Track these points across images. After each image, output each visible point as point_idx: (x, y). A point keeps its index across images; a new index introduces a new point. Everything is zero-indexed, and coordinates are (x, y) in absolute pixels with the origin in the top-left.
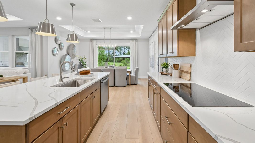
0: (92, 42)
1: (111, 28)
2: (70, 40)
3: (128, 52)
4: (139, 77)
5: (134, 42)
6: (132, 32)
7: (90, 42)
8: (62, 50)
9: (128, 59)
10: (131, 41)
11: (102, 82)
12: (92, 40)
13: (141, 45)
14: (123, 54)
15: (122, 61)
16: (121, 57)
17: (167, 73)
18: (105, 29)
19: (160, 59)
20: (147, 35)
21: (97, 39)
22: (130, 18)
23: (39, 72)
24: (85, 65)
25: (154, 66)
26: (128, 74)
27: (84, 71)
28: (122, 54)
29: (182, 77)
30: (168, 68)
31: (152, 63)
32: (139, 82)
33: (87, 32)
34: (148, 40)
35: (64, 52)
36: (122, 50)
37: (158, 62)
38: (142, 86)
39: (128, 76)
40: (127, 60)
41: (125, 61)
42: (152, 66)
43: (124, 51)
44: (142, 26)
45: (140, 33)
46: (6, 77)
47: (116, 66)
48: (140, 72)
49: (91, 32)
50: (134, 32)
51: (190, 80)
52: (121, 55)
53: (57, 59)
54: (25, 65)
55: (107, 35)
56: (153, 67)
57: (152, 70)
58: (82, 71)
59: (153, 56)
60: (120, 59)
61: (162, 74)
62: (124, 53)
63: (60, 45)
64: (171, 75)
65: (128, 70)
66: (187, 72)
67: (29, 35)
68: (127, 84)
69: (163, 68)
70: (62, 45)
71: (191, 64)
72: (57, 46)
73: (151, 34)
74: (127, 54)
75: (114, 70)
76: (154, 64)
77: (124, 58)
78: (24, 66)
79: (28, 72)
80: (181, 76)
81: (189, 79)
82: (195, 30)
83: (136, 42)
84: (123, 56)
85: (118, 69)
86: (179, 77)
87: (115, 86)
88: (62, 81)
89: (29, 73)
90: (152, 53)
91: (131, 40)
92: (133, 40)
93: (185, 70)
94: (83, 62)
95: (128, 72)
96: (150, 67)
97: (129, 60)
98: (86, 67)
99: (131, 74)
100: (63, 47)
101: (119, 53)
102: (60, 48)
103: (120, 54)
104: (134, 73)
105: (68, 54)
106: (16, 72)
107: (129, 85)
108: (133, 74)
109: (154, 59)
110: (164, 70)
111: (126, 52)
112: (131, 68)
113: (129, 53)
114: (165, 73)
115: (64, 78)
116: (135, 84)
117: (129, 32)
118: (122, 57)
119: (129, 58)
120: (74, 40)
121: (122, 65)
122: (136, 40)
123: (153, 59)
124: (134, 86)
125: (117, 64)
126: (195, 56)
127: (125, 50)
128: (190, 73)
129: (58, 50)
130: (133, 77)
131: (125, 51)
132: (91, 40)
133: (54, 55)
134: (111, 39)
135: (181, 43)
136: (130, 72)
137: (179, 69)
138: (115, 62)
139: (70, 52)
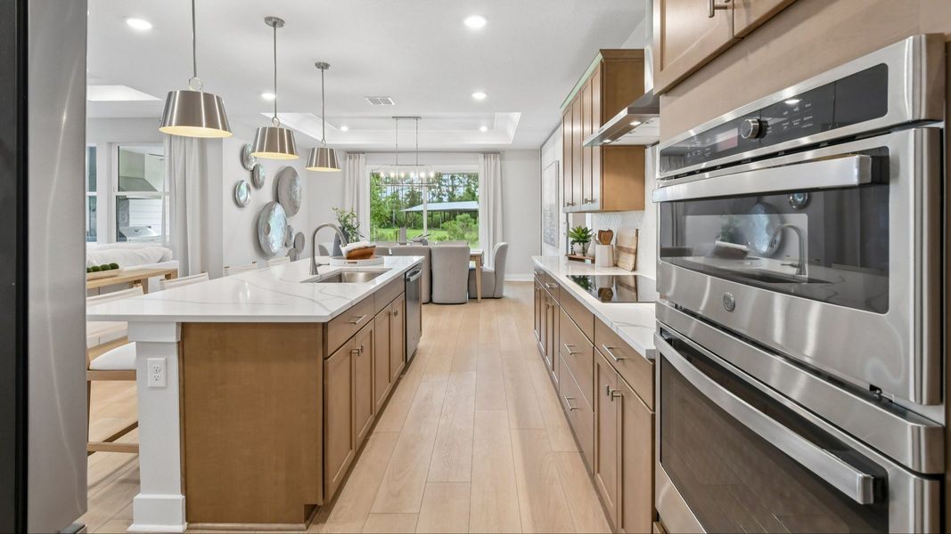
0: (351, 162)
1: (417, 118)
2: (316, 166)
3: (469, 190)
4: (509, 277)
5: (492, 161)
6: (484, 129)
7: (346, 159)
8: (260, 187)
9: (468, 215)
10: (482, 155)
11: (409, 280)
12: (353, 153)
13: (515, 171)
14: (447, 197)
15: (446, 224)
16: (441, 211)
17: (584, 255)
18: (400, 121)
19: (571, 215)
20: (534, 139)
21: (369, 152)
22: (479, 96)
23: (194, 258)
24: (354, 233)
25: (556, 240)
26: (472, 264)
27: (360, 249)
28: (445, 199)
29: (620, 264)
30: (586, 242)
31: (548, 231)
32: (507, 292)
33: (338, 127)
34: (538, 152)
35: (266, 194)
36: (443, 183)
37: (566, 225)
38: (516, 302)
39: (471, 270)
40: (461, 220)
41: (457, 225)
42: (549, 240)
43: (454, 187)
44: (516, 116)
45: (512, 132)
46: (126, 269)
47: (435, 238)
48: (512, 259)
49: (353, 128)
50: (491, 127)
51: (635, 269)
52: (440, 200)
53: (245, 218)
54: (128, 238)
55: (404, 137)
56: (553, 243)
57: (548, 250)
58: (354, 250)
59: (551, 206)
60: (438, 216)
61: (570, 259)
62: (454, 196)
63: (254, 173)
64: (593, 261)
65: (473, 251)
66: (629, 251)
67: (162, 142)
68: (469, 298)
69: (573, 243)
70: (261, 170)
71: (637, 230)
72: (246, 176)
73: (547, 136)
74: (461, 199)
75: (430, 251)
76: (556, 234)
77: (453, 214)
78: (125, 240)
79: (171, 257)
80: (617, 261)
81: (632, 267)
82: (643, 148)
83: (498, 159)
84: (447, 206)
85: (440, 250)
86: (612, 264)
87: (431, 301)
88: (317, 273)
89: (173, 259)
90: (549, 198)
91: (480, 152)
92: (488, 153)
93: (626, 245)
94: (350, 227)
95: (473, 257)
96: (544, 244)
97: (470, 219)
98: (357, 240)
99: (482, 265)
100: (264, 178)
101: (434, 195)
102: (256, 182)
103: (435, 199)
104: (492, 263)
105: (277, 199)
106: (142, 255)
107: (476, 298)
108: (488, 266)
109: (555, 216)
110: (578, 247)
111: (461, 191)
112: (483, 246)
113: (472, 196)
114: (579, 255)
115: (320, 265)
116: (493, 298)
117: (476, 127)
118: (445, 211)
119: (474, 214)
120: (327, 166)
121: (445, 238)
122: (499, 153)
123: (551, 216)
124: (492, 302)
125: (432, 232)
126: (644, 209)
127: (457, 184)
128: (636, 253)
129: (248, 188)
130: (488, 273)
131: (456, 186)
132: (348, 153)
133: (238, 204)
134: (417, 152)
135: (609, 178)
136: (478, 258)
137: (613, 242)
138: (429, 227)
139: (283, 195)
